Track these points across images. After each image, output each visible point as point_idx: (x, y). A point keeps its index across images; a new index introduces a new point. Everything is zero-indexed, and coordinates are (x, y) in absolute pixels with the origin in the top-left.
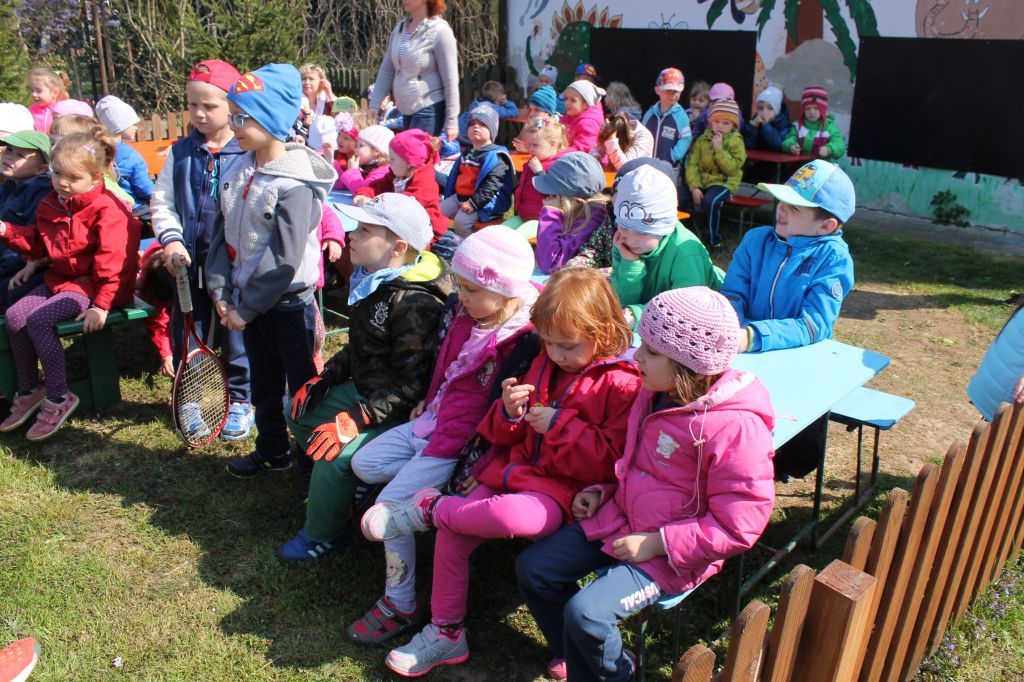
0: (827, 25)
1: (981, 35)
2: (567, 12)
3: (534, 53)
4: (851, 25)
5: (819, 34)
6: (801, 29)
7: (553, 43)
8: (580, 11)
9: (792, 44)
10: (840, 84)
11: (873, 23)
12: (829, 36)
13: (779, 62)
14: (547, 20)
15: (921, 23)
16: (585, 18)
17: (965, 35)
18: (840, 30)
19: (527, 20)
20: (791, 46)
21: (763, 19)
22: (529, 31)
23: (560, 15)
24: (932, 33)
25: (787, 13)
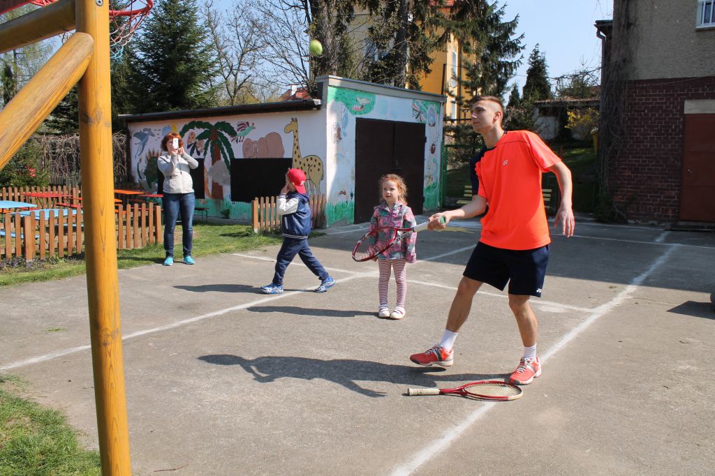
0: (222, 155)
1: (259, 157)
2: (149, 153)
3: (140, 169)
4: (227, 154)
5: (220, 159)
6: (215, 158)
7: (146, 165)
8: (154, 153)
9: (213, 162)
10: (227, 175)
11: (233, 154)
12: (223, 159)
13: (211, 169)
14: (144, 156)
15: (244, 154)
16: (155, 155)
17: (254, 157)
18: (225, 157)
19: (137, 156)
20: (213, 164)
21: (205, 154)
22: (138, 161)
23: (148, 154)
24: (247, 157)
25: (211, 151)
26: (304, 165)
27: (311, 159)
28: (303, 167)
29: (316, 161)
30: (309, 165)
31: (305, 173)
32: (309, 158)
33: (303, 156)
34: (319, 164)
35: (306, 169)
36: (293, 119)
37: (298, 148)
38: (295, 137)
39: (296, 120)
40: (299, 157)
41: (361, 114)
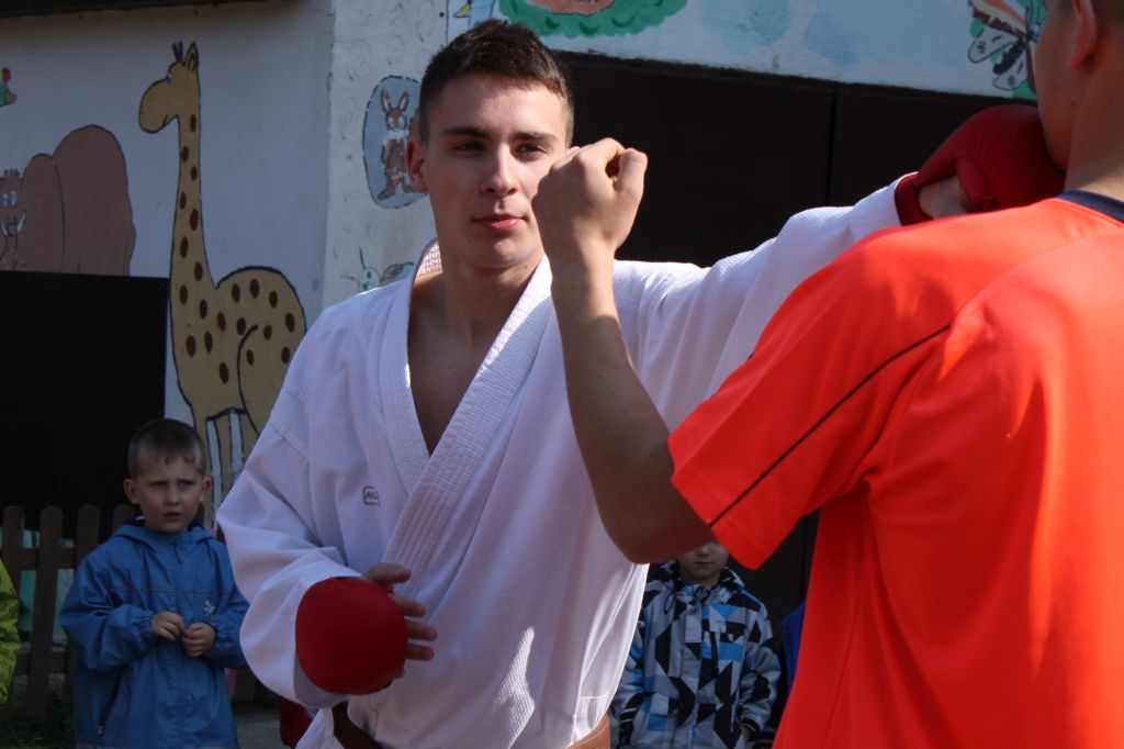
17: (5, 265)
26: (221, 321)
27: (254, 288)
28: (215, 332)
29: (273, 299)
30: (241, 324)
31: (224, 373)
32: (244, 282)
33: (217, 270)
34: (290, 322)
35: (228, 342)
36: (178, 54)
37: (195, 220)
38: (184, 154)
39: (195, 57)
40: (199, 272)
41: (589, 31)
